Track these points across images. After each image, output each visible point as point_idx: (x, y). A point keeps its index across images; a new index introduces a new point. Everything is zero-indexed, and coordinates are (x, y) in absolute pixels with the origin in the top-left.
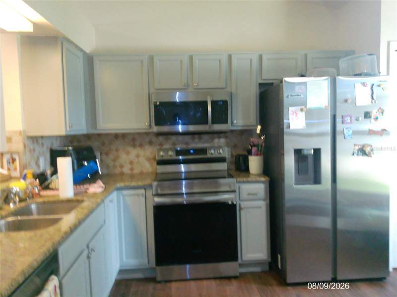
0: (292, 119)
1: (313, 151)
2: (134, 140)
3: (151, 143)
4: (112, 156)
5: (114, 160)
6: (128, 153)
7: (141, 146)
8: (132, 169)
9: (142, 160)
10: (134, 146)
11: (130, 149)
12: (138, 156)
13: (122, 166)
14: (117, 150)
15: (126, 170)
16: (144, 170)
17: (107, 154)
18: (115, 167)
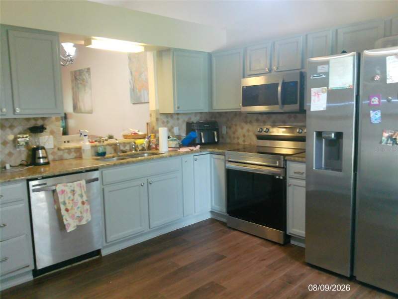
0: (314, 100)
1: (333, 134)
2: (246, 117)
3: (257, 120)
4: (233, 129)
5: (234, 133)
6: (242, 128)
7: (251, 122)
8: (244, 141)
9: (251, 134)
10: (246, 122)
11: (243, 124)
12: (248, 131)
13: (238, 138)
14: (236, 125)
15: (241, 141)
16: (252, 143)
17: (230, 128)
18: (234, 138)
